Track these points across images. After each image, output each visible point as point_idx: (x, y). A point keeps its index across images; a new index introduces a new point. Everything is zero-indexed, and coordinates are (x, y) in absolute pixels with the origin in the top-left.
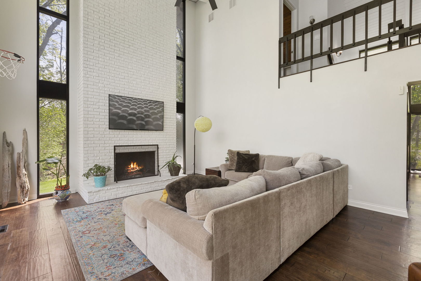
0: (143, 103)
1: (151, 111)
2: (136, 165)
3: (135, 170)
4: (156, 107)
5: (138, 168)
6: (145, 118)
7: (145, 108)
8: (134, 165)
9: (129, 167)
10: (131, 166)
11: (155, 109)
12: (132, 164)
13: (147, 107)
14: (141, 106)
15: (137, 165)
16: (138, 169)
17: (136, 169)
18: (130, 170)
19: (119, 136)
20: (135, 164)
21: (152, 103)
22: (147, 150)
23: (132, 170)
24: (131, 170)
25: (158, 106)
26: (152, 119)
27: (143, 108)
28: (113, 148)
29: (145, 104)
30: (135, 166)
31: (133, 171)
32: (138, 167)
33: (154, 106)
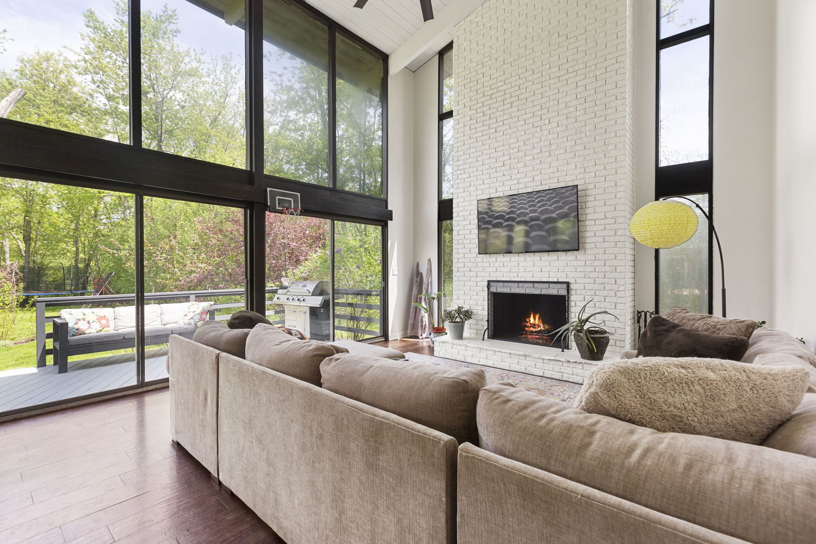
0: (526, 206)
1: (543, 217)
2: (539, 318)
3: (536, 330)
4: (554, 206)
5: (542, 326)
6: (530, 232)
7: (532, 213)
8: (535, 319)
9: (528, 320)
10: (530, 320)
11: (552, 212)
12: (532, 315)
13: (535, 211)
14: (523, 212)
15: (541, 321)
16: (542, 328)
17: (539, 329)
18: (528, 326)
19: (497, 264)
20: (537, 317)
21: (546, 201)
22: (544, 292)
23: (532, 329)
24: (531, 327)
25: (560, 204)
26: (545, 231)
27: (527, 214)
28: (487, 283)
29: (530, 206)
30: (537, 322)
31: (534, 330)
32: (543, 324)
33: (550, 206)
